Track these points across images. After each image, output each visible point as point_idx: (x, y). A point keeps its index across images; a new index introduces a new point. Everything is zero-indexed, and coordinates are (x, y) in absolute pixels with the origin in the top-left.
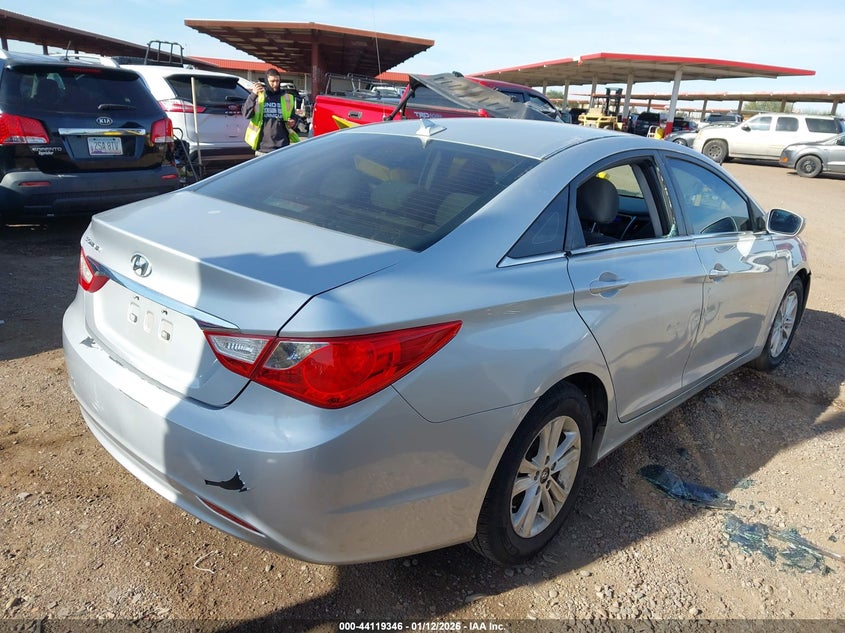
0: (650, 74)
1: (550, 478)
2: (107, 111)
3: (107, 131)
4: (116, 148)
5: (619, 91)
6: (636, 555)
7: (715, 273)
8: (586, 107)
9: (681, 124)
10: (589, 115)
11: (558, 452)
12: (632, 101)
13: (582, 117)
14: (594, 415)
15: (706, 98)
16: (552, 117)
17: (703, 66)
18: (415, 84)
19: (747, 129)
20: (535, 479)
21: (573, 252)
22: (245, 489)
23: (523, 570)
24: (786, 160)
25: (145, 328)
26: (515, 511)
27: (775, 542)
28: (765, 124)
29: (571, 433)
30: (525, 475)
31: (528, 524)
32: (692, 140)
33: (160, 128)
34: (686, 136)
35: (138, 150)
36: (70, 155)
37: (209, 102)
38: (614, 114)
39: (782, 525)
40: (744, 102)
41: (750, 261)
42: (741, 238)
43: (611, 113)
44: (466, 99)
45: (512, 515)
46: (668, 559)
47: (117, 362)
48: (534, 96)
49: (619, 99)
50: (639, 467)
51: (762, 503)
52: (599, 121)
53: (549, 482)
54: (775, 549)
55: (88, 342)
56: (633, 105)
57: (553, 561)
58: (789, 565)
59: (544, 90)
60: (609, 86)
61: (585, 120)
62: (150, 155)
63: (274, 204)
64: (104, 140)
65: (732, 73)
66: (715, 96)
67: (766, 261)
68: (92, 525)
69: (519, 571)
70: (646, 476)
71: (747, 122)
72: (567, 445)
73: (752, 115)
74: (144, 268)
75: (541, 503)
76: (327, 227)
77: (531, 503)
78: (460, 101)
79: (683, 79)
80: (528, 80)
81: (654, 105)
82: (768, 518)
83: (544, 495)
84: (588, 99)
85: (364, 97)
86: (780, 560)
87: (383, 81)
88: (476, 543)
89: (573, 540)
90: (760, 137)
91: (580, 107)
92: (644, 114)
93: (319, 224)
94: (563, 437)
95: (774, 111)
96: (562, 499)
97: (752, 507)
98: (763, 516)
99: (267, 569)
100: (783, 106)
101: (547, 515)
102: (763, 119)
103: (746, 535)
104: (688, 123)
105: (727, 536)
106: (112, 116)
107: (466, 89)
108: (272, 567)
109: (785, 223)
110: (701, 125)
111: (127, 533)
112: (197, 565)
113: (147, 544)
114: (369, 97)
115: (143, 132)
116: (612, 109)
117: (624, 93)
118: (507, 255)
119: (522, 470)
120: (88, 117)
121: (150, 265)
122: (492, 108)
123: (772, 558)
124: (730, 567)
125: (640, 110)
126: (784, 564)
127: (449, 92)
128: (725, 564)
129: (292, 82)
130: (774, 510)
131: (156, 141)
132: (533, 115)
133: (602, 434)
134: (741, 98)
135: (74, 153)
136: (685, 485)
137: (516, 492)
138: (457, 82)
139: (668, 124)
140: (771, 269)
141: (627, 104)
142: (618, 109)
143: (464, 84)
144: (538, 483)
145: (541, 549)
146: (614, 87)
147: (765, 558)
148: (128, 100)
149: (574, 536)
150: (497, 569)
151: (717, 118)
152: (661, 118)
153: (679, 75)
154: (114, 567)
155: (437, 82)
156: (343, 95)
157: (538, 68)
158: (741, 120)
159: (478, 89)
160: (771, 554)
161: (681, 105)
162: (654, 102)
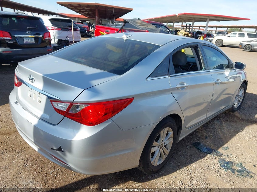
0: (200, 19)
1: (163, 147)
2: (29, 29)
3: (30, 36)
4: (33, 41)
5: (190, 25)
6: (191, 171)
7: (217, 82)
8: (180, 29)
9: (209, 35)
10: (180, 32)
11: (166, 139)
12: (194, 28)
13: (178, 33)
14: (178, 127)
15: (217, 27)
16: (168, 32)
17: (216, 17)
18: (125, 22)
19: (229, 37)
20: (158, 147)
21: (171, 75)
22: (63, 151)
23: (154, 176)
24: (241, 46)
25: (33, 99)
26: (152, 157)
27: (235, 167)
28: (234, 35)
29: (170, 133)
30: (155, 146)
31: (156, 161)
32: (212, 40)
33: (46, 35)
34: (210, 39)
35: (40, 41)
36: (18, 43)
37: (62, 27)
38: (188, 32)
39: (237, 162)
40: (229, 28)
41: (228, 78)
42: (225, 71)
43: (187, 31)
44: (141, 26)
45: (151, 159)
46: (200, 173)
47: (25, 109)
48: (163, 26)
49: (190, 27)
50: (193, 142)
51: (231, 154)
52: (184, 34)
53: (163, 148)
54: (235, 169)
55: (16, 103)
56: (194, 29)
57: (164, 173)
58: (239, 175)
59: (167, 24)
60: (187, 23)
61: (179, 33)
62: (43, 43)
63: (75, 59)
64: (29, 38)
65: (225, 19)
66: (219, 26)
67: (234, 78)
68: (19, 160)
69: (153, 176)
70: (195, 145)
71: (229, 34)
72: (169, 136)
73: (231, 32)
74: (32, 79)
75: (160, 155)
76: (91, 67)
77: (157, 155)
78: (139, 27)
79: (209, 21)
80: (162, 21)
81: (201, 29)
82: (233, 159)
83: (161, 152)
84: (180, 27)
85: (111, 26)
86: (236, 173)
87: (117, 21)
88: (139, 168)
89: (171, 166)
90: (233, 39)
91: (178, 29)
92: (197, 32)
93: (89, 66)
94: (167, 134)
95: (238, 31)
96: (167, 153)
97: (228, 156)
98: (231, 159)
99: (73, 175)
100: (240, 29)
101: (162, 158)
102: (234, 33)
103: (226, 165)
104: (211, 35)
105: (220, 165)
106: (31, 31)
107: (141, 23)
108: (75, 174)
109: (240, 66)
110: (215, 35)
111: (30, 163)
112: (51, 174)
113: (35, 166)
114: (113, 26)
115: (41, 36)
116: (188, 30)
117: (191, 25)
118: (149, 76)
119: (154, 145)
120: (24, 31)
121: (34, 79)
122: (149, 29)
123: (234, 172)
124: (220, 175)
125: (196, 31)
126: (237, 174)
127: (136, 24)
128: (219, 174)
129: (90, 21)
130: (235, 157)
131: (45, 39)
132: (162, 32)
133: (181, 133)
134: (228, 27)
135: (20, 42)
136: (207, 148)
137: (152, 152)
138: (138, 21)
139: (205, 35)
140: (235, 80)
141: (192, 29)
142: (189, 30)
143: (141, 22)
144: (159, 148)
145: (161, 169)
146: (188, 23)
147: (231, 172)
148: (36, 26)
149: (171, 165)
150: (146, 175)
151: (220, 33)
152: (203, 33)
153: (208, 20)
154: (25, 173)
155: (132, 21)
156: (105, 25)
157: (165, 17)
158: (227, 34)
159: (145, 24)
160: (233, 171)
161: (209, 29)
162: (200, 28)
